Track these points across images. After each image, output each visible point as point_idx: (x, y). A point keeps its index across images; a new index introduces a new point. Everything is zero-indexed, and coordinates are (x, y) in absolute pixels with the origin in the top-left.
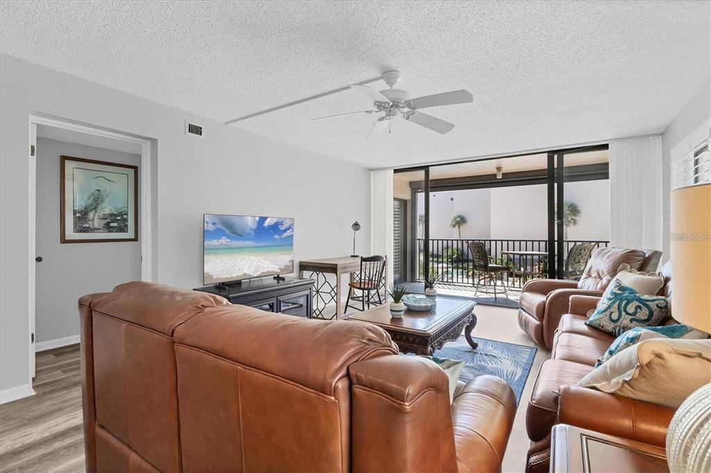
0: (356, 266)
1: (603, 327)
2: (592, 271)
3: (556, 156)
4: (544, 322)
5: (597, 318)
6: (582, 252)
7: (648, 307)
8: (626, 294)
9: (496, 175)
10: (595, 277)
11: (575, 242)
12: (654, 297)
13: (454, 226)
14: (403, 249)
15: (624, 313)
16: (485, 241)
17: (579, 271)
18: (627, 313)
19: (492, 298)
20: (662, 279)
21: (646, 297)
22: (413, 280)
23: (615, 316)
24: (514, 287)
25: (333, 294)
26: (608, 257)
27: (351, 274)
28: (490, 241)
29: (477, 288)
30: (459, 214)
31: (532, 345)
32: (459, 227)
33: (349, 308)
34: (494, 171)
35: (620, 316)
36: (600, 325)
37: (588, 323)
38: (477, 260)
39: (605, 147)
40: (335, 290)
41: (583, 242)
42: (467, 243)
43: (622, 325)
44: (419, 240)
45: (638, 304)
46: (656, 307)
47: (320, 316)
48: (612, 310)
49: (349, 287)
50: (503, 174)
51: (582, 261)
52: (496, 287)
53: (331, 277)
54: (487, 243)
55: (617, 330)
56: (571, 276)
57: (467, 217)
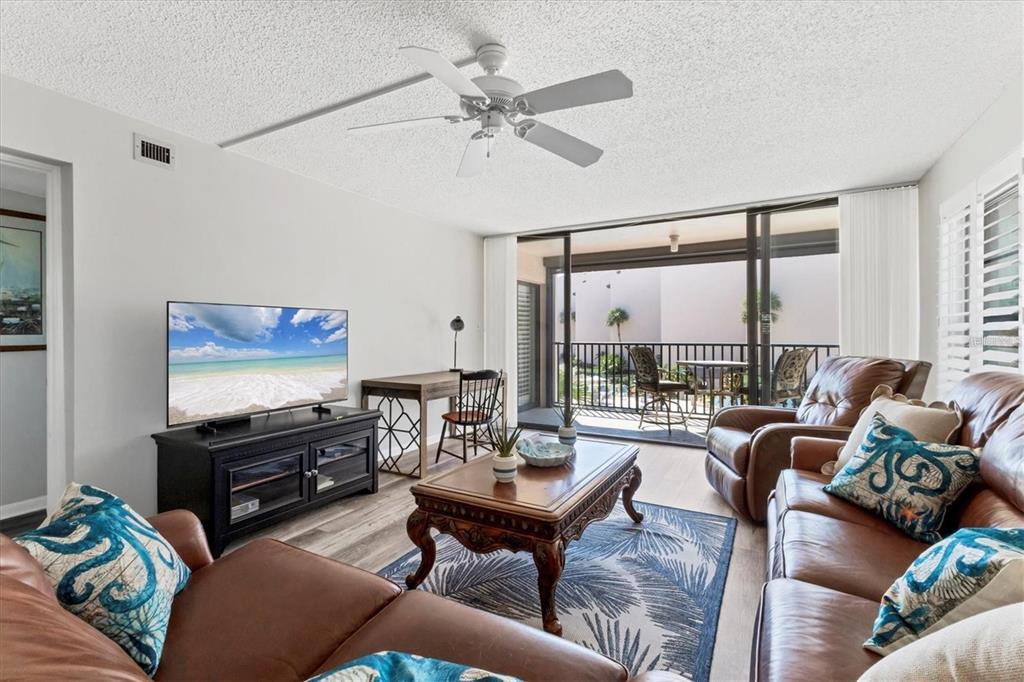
0: (453, 387)
1: (857, 498)
2: (819, 394)
3: (759, 218)
4: (748, 478)
5: (846, 482)
6: (796, 361)
7: (941, 466)
8: (898, 441)
9: (669, 247)
10: (824, 403)
11: (783, 346)
12: (950, 449)
13: (612, 324)
14: (534, 358)
15: (896, 477)
16: (653, 345)
17: (791, 390)
18: (903, 477)
19: (665, 430)
20: (959, 413)
21: (934, 447)
22: (550, 403)
23: (880, 481)
24: (696, 413)
25: (414, 433)
26: (846, 372)
27: (451, 398)
28: (661, 345)
29: (642, 414)
30: (618, 307)
31: (728, 514)
32: (618, 325)
33: (443, 455)
34: (666, 241)
35: (889, 482)
36: (851, 495)
37: (829, 489)
38: (641, 375)
39: (832, 201)
40: (418, 426)
41: (794, 346)
42: (628, 348)
43: (894, 498)
44: (558, 344)
45: (921, 460)
46: (954, 467)
47: (394, 469)
48: (874, 469)
49: (444, 421)
50: (680, 246)
51: (796, 375)
52: (671, 414)
53: (412, 406)
54: (657, 348)
55: (885, 506)
56: (781, 397)
57: (628, 311)
